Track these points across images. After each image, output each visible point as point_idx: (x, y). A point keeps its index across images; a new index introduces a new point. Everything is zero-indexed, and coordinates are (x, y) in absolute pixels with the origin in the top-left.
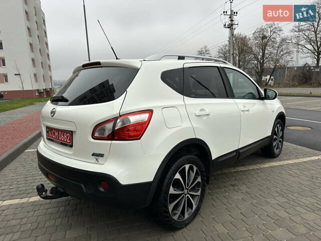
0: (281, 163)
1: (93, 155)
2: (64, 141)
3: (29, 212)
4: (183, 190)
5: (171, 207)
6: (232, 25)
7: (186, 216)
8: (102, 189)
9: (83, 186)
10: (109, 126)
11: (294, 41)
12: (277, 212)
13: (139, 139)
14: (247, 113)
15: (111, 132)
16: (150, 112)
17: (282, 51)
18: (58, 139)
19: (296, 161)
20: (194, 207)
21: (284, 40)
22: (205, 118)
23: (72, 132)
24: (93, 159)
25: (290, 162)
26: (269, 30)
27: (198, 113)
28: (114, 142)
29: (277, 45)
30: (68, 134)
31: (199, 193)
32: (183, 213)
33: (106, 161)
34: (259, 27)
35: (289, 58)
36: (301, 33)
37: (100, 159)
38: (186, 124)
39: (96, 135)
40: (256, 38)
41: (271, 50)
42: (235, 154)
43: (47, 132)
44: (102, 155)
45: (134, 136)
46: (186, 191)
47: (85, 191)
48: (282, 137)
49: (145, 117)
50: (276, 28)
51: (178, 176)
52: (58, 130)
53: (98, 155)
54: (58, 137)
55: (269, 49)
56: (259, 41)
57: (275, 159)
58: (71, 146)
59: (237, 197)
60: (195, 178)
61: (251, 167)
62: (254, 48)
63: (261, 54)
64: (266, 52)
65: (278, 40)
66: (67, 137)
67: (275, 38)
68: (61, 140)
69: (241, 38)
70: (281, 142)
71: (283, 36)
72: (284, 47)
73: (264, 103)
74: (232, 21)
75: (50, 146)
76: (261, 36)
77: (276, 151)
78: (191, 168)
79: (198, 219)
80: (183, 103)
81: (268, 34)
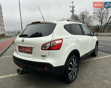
0: (98, 58)
1: (42, 56)
2: (28, 51)
3: (10, 80)
4: (72, 68)
5: (69, 75)
6: (73, 11)
7: (73, 78)
8: (46, 69)
9: (37, 68)
10: (49, 45)
11: (93, 17)
12: (103, 75)
13: (59, 49)
14: (89, 40)
15: (49, 47)
16: (62, 39)
17: (89, 20)
18: (25, 51)
19: (103, 57)
20: (75, 74)
21: (90, 16)
22: (78, 42)
23: (32, 48)
24: (42, 58)
25: (101, 58)
26: (85, 13)
27: (76, 40)
28: (50, 51)
29: (88, 18)
30: (30, 49)
31: (76, 70)
32: (72, 77)
33: (47, 58)
34: (82, 12)
35: (92, 23)
36: (95, 14)
37: (45, 58)
38: (73, 44)
39: (43, 48)
40: (80, 16)
41: (86, 20)
42: (86, 55)
43: (19, 48)
44: (45, 56)
45: (57, 48)
46: (73, 69)
47: (39, 70)
48: (97, 49)
49: (61, 41)
50: (87, 12)
51: (71, 63)
52: (25, 47)
53: (43, 56)
54: (25, 50)
55: (85, 20)
56: (82, 17)
57: (96, 57)
58: (32, 53)
59: (87, 70)
60: (76, 64)
61: (89, 60)
62: (80, 19)
63: (82, 21)
64: (84, 21)
65: (88, 16)
66: (30, 50)
67: (87, 16)
68: (26, 51)
69: (76, 16)
70: (97, 51)
71: (90, 15)
72: (90, 19)
73: (93, 37)
74: (73, 9)
75: (20, 54)
76: (82, 15)
77: (96, 54)
78: (74, 60)
79: (77, 79)
80: (71, 37)
81: (84, 15)
